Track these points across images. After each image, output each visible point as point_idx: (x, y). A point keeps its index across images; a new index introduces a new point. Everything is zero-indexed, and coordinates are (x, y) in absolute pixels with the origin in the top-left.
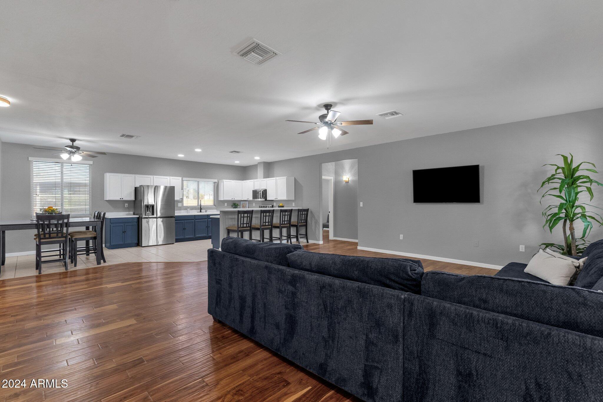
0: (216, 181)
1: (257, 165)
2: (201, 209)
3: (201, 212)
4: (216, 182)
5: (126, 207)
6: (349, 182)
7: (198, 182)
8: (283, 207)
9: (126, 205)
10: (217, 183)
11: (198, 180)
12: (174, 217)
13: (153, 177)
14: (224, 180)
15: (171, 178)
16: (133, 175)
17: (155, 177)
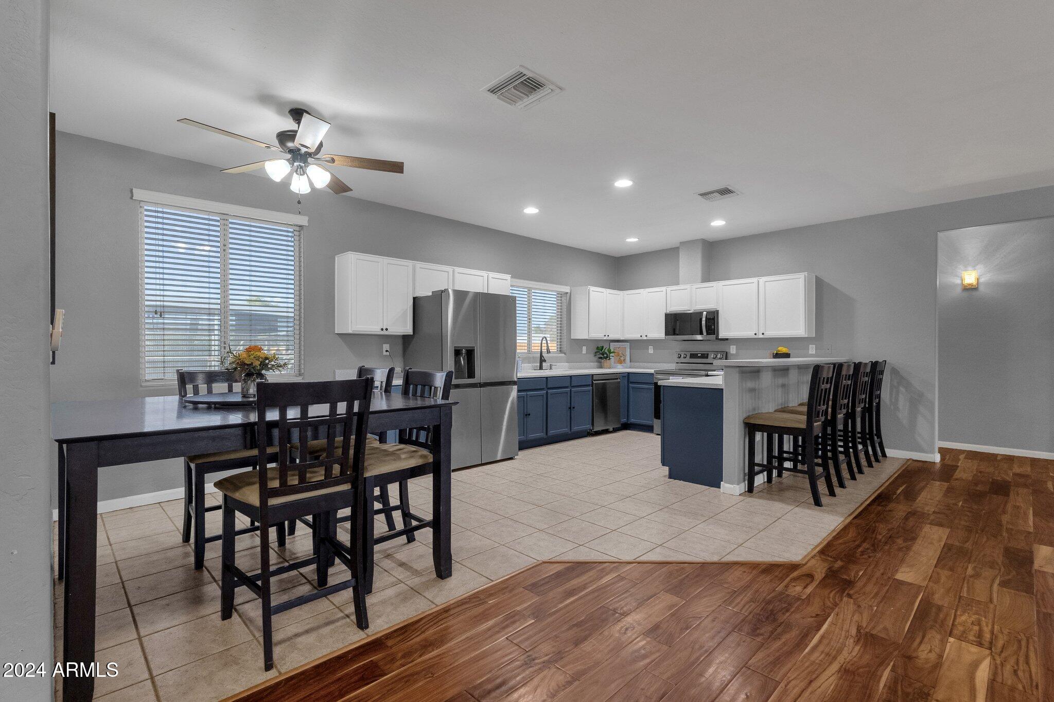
0: (566, 289)
1: (677, 248)
2: (542, 360)
3: (541, 368)
4: (567, 293)
5: (385, 353)
6: (981, 288)
7: (530, 289)
8: (787, 355)
9: (386, 347)
10: (568, 295)
11: (531, 286)
12: (514, 383)
13: (454, 271)
14: (592, 288)
15: (492, 275)
16: (409, 263)
17: (458, 270)
